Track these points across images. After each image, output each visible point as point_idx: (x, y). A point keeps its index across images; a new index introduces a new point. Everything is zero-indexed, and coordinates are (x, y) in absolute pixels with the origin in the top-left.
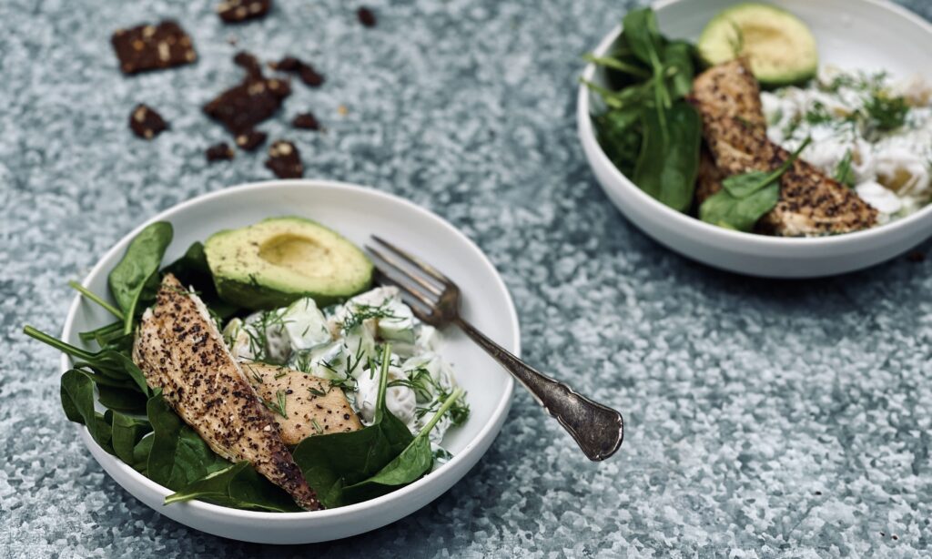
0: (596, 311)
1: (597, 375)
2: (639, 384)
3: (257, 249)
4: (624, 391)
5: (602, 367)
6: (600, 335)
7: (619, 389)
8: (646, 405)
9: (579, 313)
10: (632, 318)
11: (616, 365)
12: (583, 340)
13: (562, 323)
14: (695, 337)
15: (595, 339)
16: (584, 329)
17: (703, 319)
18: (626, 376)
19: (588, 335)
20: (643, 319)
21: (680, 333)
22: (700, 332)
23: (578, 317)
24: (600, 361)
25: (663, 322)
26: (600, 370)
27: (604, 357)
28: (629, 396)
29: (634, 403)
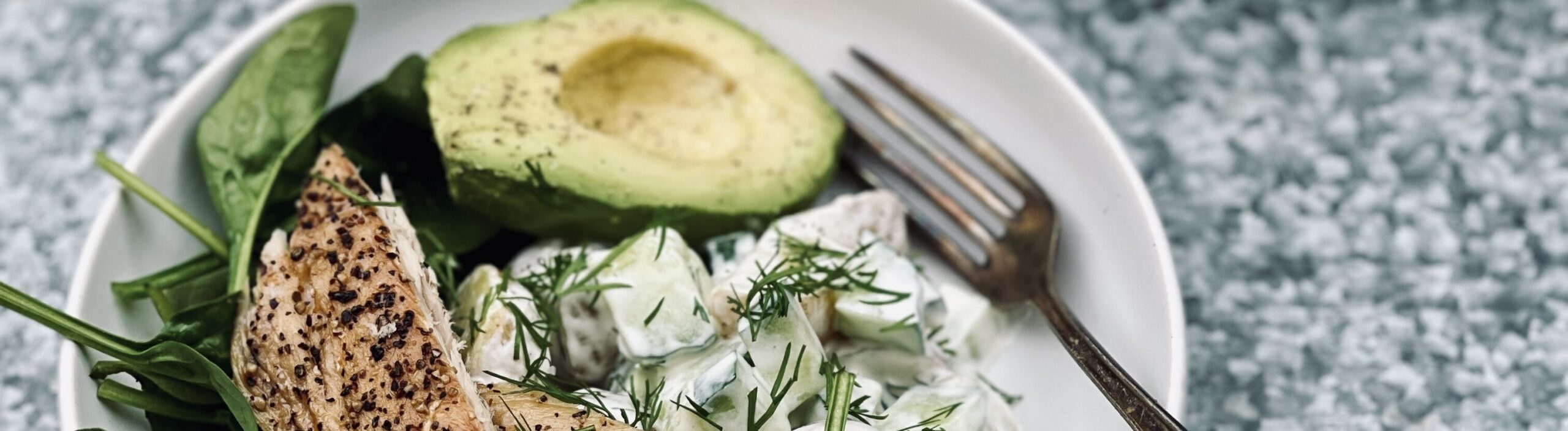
0: (1225, 84)
1: (1222, 248)
2: (1326, 271)
3: (553, 82)
4: (1288, 289)
5: (1236, 227)
6: (1233, 145)
7: (1276, 286)
8: (1340, 327)
9: (1185, 89)
10: (1312, 101)
11: (1272, 222)
12: (1193, 158)
13: (1141, 116)
14: (1464, 149)
15: (1221, 157)
16: (1194, 130)
17: (1485, 105)
18: (1295, 249)
19: (1204, 147)
20: (1340, 103)
21: (1428, 141)
22: (1477, 137)
23: (1181, 99)
24: (1233, 212)
25: (1386, 113)
26: (1232, 236)
27: (1242, 201)
28: (1301, 301)
29: (1313, 319)
